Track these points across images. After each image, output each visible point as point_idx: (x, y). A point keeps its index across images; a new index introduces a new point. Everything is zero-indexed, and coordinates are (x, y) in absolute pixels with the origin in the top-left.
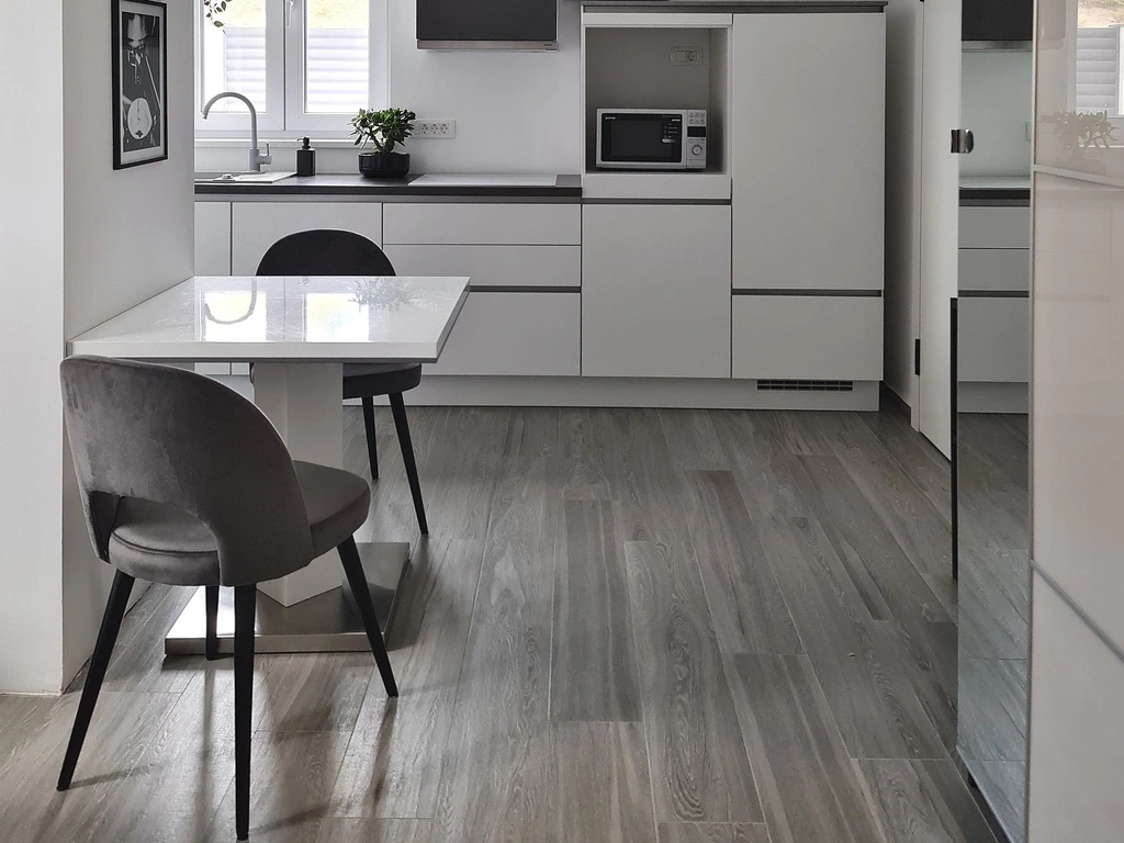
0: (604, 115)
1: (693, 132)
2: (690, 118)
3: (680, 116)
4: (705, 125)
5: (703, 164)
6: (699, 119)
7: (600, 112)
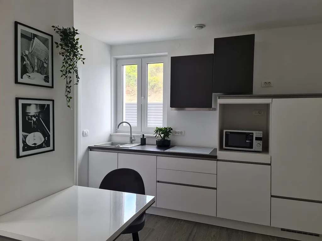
0: (226, 132)
1: (257, 139)
2: (256, 134)
3: (253, 133)
4: (262, 137)
5: (261, 150)
6: (260, 135)
7: (225, 131)
